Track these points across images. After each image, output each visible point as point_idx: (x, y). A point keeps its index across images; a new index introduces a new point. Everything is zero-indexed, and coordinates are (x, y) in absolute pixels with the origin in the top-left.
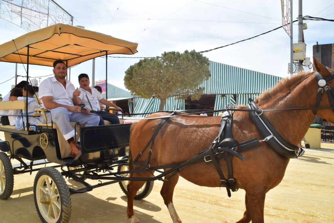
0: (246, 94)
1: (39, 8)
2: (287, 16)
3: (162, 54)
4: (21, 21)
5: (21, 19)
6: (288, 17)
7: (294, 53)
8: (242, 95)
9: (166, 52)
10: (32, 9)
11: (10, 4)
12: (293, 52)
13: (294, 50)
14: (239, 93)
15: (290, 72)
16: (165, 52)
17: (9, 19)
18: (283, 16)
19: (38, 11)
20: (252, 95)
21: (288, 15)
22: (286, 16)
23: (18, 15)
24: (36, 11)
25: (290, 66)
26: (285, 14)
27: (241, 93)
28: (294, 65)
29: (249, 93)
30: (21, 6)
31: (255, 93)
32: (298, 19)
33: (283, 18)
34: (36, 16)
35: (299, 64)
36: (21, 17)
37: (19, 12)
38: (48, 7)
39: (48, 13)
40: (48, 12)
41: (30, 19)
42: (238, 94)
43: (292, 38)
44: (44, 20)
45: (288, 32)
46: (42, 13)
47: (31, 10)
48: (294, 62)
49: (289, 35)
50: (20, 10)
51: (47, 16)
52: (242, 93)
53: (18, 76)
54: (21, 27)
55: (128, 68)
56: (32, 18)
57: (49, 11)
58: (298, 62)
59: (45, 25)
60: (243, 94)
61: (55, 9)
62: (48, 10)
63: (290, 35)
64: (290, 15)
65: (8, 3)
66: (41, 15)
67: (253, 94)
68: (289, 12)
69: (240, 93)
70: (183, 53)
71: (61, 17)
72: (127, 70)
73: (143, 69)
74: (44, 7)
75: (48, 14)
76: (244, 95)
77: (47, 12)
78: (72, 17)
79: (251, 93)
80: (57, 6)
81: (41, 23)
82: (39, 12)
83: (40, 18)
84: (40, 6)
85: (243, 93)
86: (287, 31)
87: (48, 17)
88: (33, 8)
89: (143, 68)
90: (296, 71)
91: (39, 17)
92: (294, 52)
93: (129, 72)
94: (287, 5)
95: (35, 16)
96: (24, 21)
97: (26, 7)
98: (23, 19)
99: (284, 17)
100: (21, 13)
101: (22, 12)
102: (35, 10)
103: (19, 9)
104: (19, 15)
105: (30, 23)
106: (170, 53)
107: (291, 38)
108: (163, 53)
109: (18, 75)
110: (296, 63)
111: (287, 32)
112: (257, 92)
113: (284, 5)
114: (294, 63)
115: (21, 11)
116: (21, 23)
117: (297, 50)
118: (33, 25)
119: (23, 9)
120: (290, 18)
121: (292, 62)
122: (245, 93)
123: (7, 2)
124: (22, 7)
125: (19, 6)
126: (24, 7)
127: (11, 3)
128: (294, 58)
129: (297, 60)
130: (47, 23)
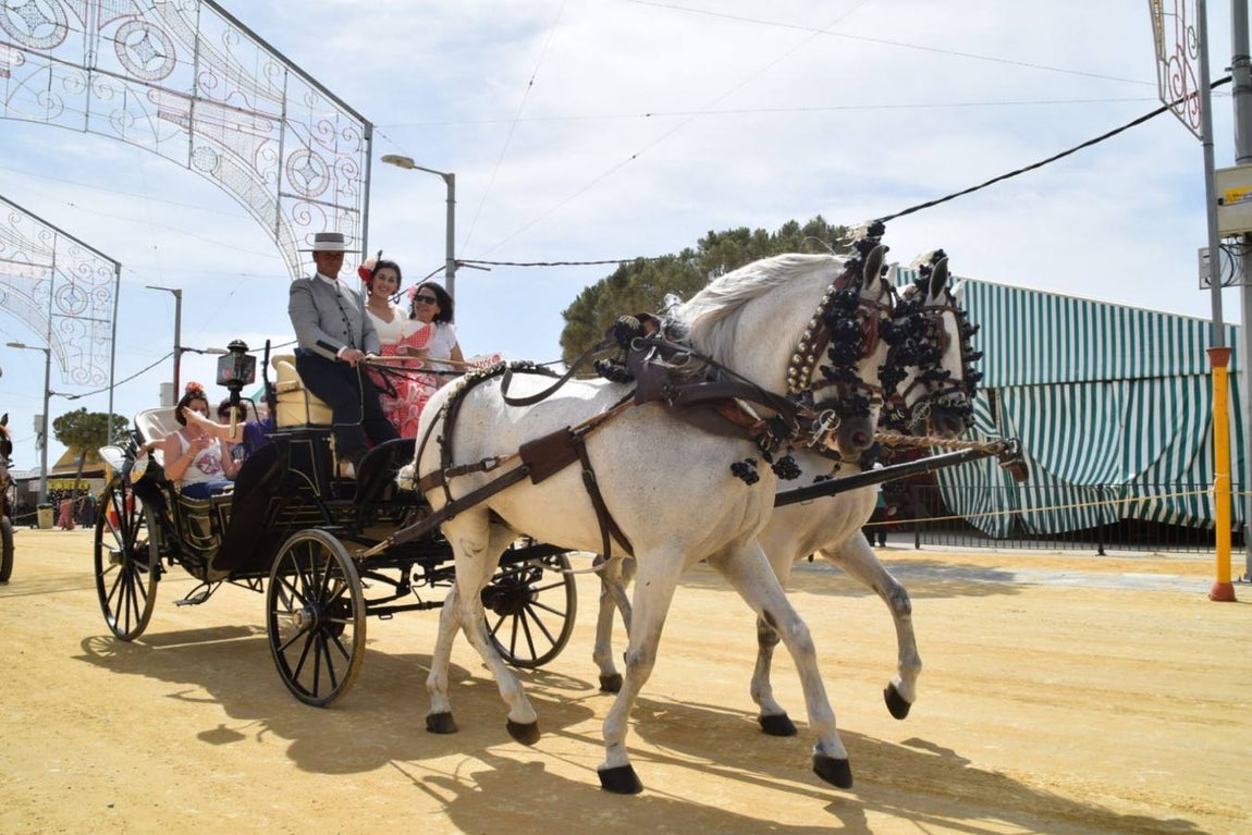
0: (1032, 386)
1: (250, 98)
2: (1181, 59)
3: (701, 241)
4: (191, 147)
5: (191, 141)
6: (1185, 61)
7: (1219, 207)
8: (1017, 391)
9: (716, 232)
10: (228, 103)
11: (155, 92)
12: (1216, 203)
13: (1219, 197)
14: (1004, 384)
15: (1207, 285)
16: (711, 233)
17: (149, 142)
18: (1160, 56)
19: (247, 108)
20: (1058, 388)
21: (1183, 54)
22: (1177, 58)
23: (180, 127)
24: (240, 110)
25: (1207, 261)
26: (1170, 50)
27: (1012, 384)
28: (1223, 254)
29: (1045, 381)
30: (191, 93)
31: (1067, 382)
32: (1230, 73)
33: (1161, 63)
34: (243, 129)
35: (1245, 251)
36: (191, 133)
37: (185, 117)
38: (284, 94)
39: (284, 115)
40: (284, 109)
41: (220, 139)
42: (1002, 389)
43: (1208, 145)
44: (268, 139)
45: (1188, 122)
46: (263, 116)
47: (225, 106)
48: (1224, 241)
49: (1192, 131)
50: (188, 111)
51: (277, 125)
52: (1016, 385)
53: (183, 350)
54: (189, 168)
55: (575, 299)
56: (228, 133)
57: (287, 108)
58: (1240, 240)
59: (272, 158)
60: (1022, 388)
61: (307, 100)
62: (284, 104)
63: (1198, 131)
64: (1194, 52)
65: (148, 88)
66: (258, 121)
67: (1062, 385)
68: (1192, 43)
69: (1008, 384)
70: (777, 235)
71: (329, 127)
72: (572, 305)
73: (629, 299)
74: (268, 95)
75: (283, 119)
76: (1027, 390)
77: (279, 113)
78: (369, 127)
79: (1054, 380)
80: (315, 88)
81: (257, 151)
82: (253, 114)
83: (256, 132)
84: (256, 91)
85: (1020, 383)
86: (1182, 116)
87: (282, 130)
88: (232, 99)
89: (632, 293)
90: (1232, 275)
91: (251, 131)
92: (1221, 202)
93: (581, 315)
94: (1180, 13)
95: (239, 126)
96: (199, 148)
97: (206, 98)
98: (199, 141)
99: (1164, 60)
100: (191, 120)
101: (195, 116)
102: (238, 106)
103: (185, 106)
104: (185, 127)
105: (219, 152)
106: (730, 234)
107: (1205, 145)
108: (705, 236)
109: (182, 345)
110: (1231, 246)
111: (1183, 121)
112: (1076, 376)
113: (1161, 14)
114: (1222, 246)
115: (191, 113)
116: (191, 154)
117: (1235, 195)
118: (229, 157)
119: (198, 104)
120: (1195, 65)
121: (1215, 243)
122: (1028, 382)
123: (147, 84)
124: (193, 99)
125: (184, 96)
126: (200, 99)
127: (160, 88)
128: (1223, 226)
129: (1236, 236)
130: (277, 152)
